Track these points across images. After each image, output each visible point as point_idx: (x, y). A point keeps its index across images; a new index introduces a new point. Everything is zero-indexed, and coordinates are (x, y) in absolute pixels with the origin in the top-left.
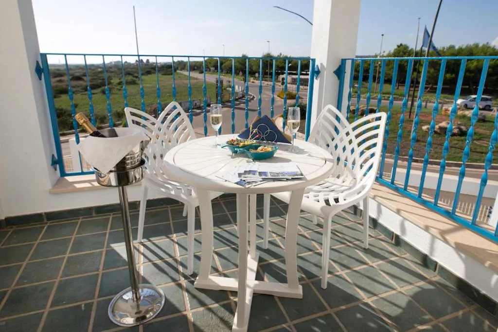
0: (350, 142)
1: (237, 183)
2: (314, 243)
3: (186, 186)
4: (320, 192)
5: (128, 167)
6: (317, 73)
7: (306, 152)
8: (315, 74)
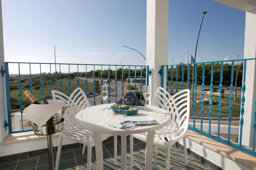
0: (173, 105)
1: (121, 128)
2: (158, 165)
3: (86, 135)
4: (161, 134)
5: (54, 122)
6: (150, 73)
7: (154, 111)
8: (149, 74)
